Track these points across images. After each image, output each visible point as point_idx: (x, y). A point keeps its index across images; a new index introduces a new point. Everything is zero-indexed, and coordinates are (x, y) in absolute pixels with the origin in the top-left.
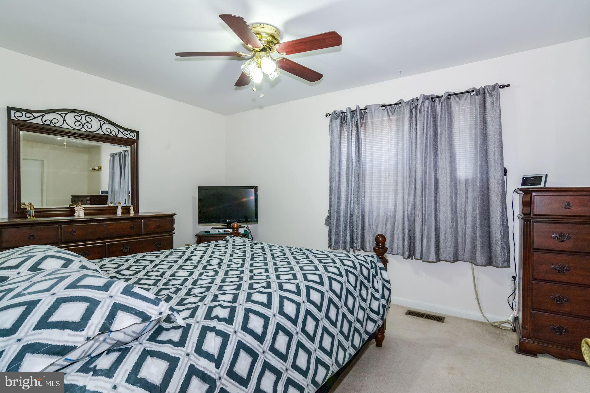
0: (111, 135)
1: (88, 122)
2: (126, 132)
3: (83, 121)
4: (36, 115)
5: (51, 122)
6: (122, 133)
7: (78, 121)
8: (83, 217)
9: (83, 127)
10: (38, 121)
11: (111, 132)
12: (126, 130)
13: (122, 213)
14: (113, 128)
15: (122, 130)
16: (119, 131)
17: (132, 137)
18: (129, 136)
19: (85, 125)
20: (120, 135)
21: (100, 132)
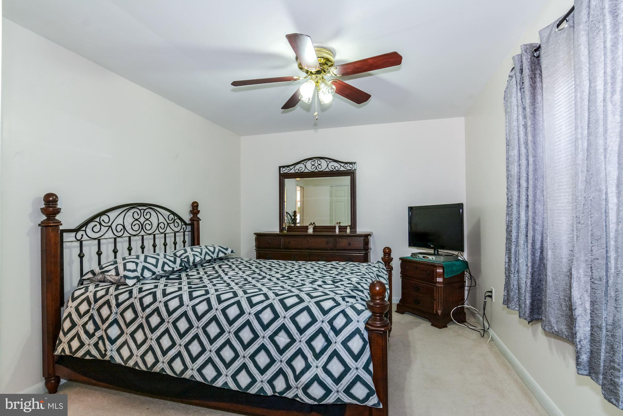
0: (335, 170)
1: (319, 165)
2: (346, 165)
3: (316, 165)
4: (291, 167)
5: (299, 170)
6: (343, 167)
7: (313, 165)
8: (312, 233)
9: (316, 168)
10: (292, 171)
11: (335, 168)
12: (346, 163)
13: (339, 232)
14: (335, 164)
15: (343, 165)
16: (341, 165)
17: (351, 168)
18: (349, 168)
19: (317, 167)
20: (342, 169)
21: (327, 170)
